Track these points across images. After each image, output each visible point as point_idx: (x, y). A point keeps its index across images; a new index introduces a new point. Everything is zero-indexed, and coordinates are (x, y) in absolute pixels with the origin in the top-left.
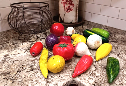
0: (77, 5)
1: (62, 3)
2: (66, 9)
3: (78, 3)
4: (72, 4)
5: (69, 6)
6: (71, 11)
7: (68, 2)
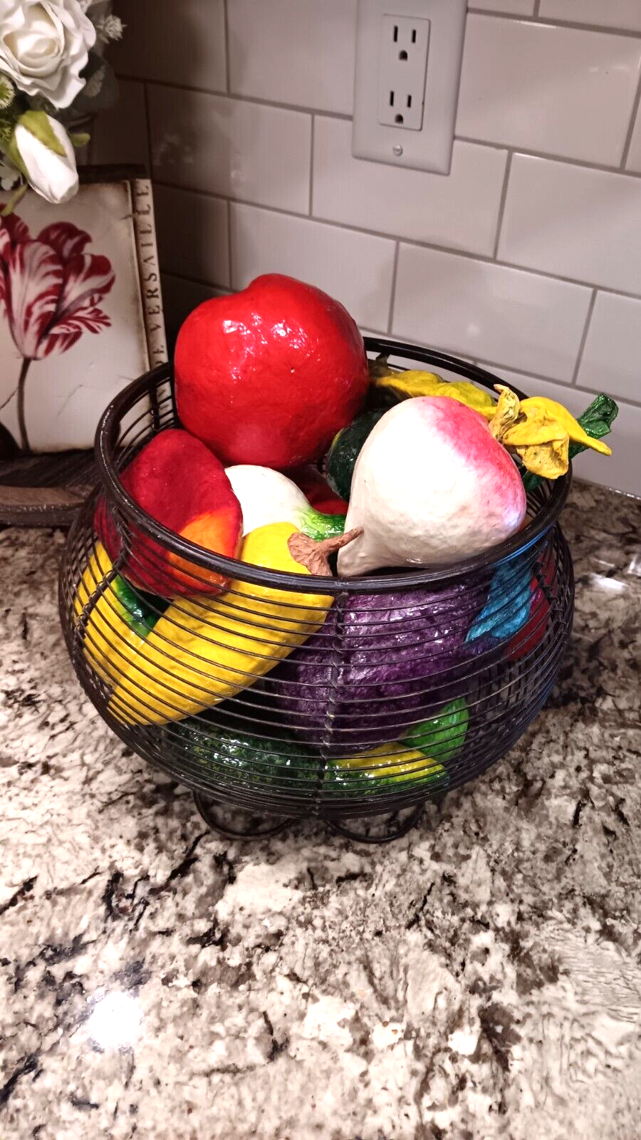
0: (142, 262)
2: (27, 323)
3: (150, 245)
4: (88, 261)
5: (59, 281)
6: (84, 329)
7: (37, 240)
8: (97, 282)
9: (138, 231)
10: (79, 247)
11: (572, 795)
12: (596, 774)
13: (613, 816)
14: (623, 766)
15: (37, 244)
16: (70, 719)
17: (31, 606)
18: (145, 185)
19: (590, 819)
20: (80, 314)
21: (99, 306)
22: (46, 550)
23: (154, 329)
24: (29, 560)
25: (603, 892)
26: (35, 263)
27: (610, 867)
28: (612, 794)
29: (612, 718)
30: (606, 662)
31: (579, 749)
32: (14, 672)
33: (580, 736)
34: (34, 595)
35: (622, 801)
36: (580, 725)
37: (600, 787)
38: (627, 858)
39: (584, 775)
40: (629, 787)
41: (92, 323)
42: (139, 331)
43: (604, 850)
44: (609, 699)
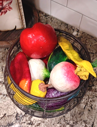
5: (2, 2)
6: (8, 10)
8: (9, 2)
11: (85, 104)
12: (89, 100)
13: (90, 108)
14: (94, 99)
17: (3, 65)
19: (87, 108)
20: (6, 8)
21: (10, 6)
22: (5, 53)
25: (86, 120)
27: (88, 116)
28: (91, 104)
29: (94, 90)
30: (95, 79)
31: (87, 96)
33: (88, 93)
34: (3, 63)
35: (92, 105)
36: (89, 91)
37: (89, 102)
38: (91, 115)
39: (87, 100)
40: (94, 103)
43: (88, 113)
44: (94, 86)
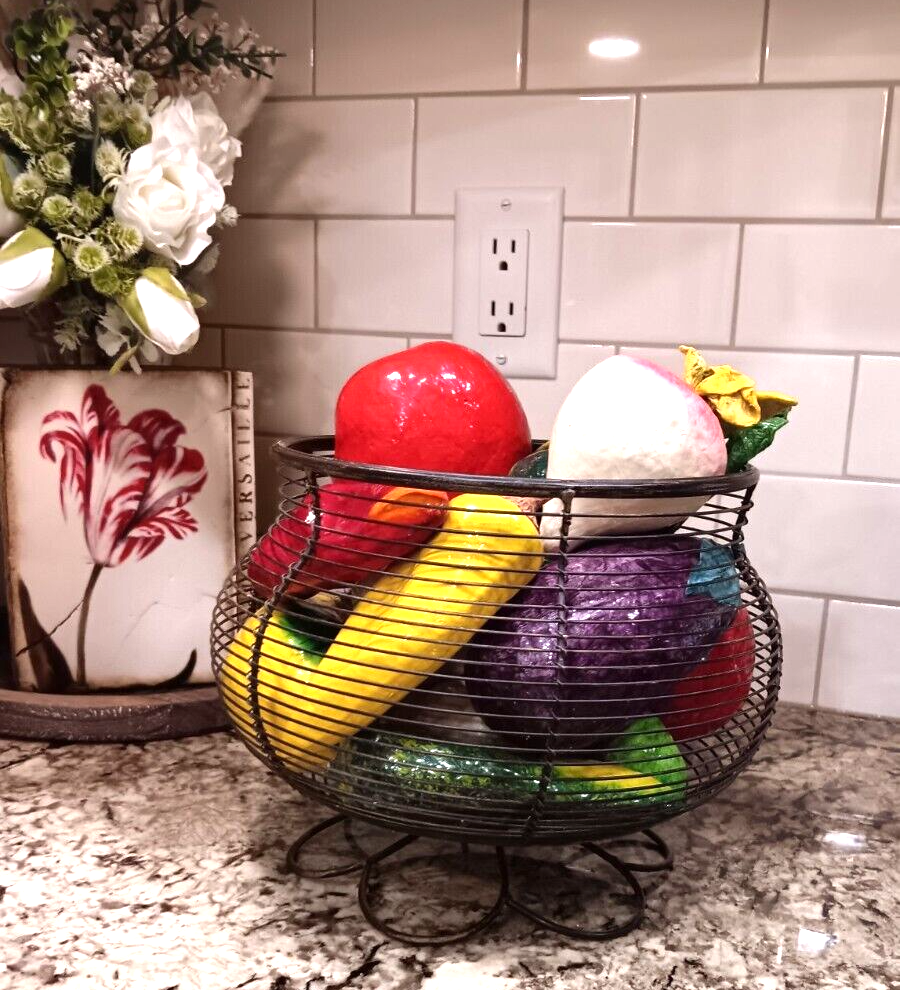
0: (237, 461)
1: (46, 441)
2: (104, 522)
3: (248, 442)
4: (180, 454)
5: (146, 475)
6: (168, 534)
7: (129, 427)
8: (187, 479)
9: (236, 426)
10: (171, 439)
11: (814, 900)
12: (836, 885)
13: (869, 912)
14: (865, 878)
15: (126, 431)
16: (185, 872)
17: (113, 797)
18: (246, 377)
19: (842, 915)
20: (165, 515)
21: (186, 508)
22: (120, 758)
23: (246, 538)
24: (100, 766)
26: (123, 450)
27: (880, 946)
28: (861, 898)
30: (815, 812)
31: (809, 869)
32: (104, 842)
33: (807, 860)
34: (115, 789)
35: (874, 901)
36: (804, 853)
37: (844, 893)
39: (822, 886)
40: (877, 892)
41: (176, 527)
42: (228, 540)
43: (867, 935)
